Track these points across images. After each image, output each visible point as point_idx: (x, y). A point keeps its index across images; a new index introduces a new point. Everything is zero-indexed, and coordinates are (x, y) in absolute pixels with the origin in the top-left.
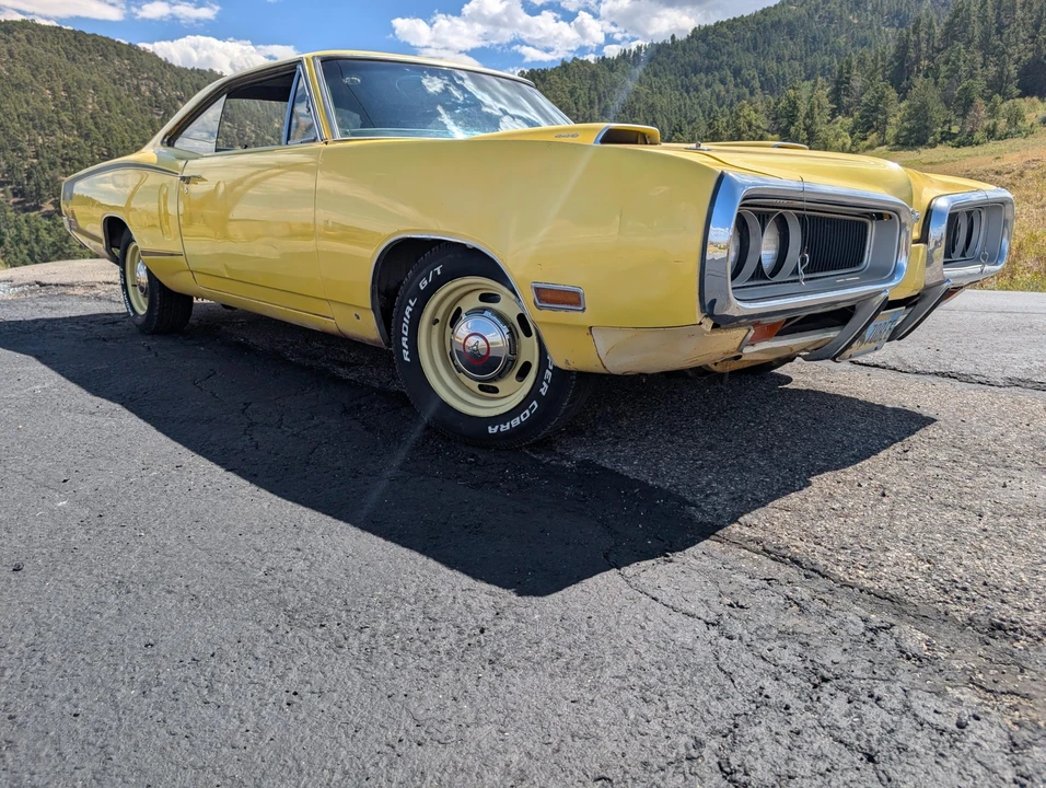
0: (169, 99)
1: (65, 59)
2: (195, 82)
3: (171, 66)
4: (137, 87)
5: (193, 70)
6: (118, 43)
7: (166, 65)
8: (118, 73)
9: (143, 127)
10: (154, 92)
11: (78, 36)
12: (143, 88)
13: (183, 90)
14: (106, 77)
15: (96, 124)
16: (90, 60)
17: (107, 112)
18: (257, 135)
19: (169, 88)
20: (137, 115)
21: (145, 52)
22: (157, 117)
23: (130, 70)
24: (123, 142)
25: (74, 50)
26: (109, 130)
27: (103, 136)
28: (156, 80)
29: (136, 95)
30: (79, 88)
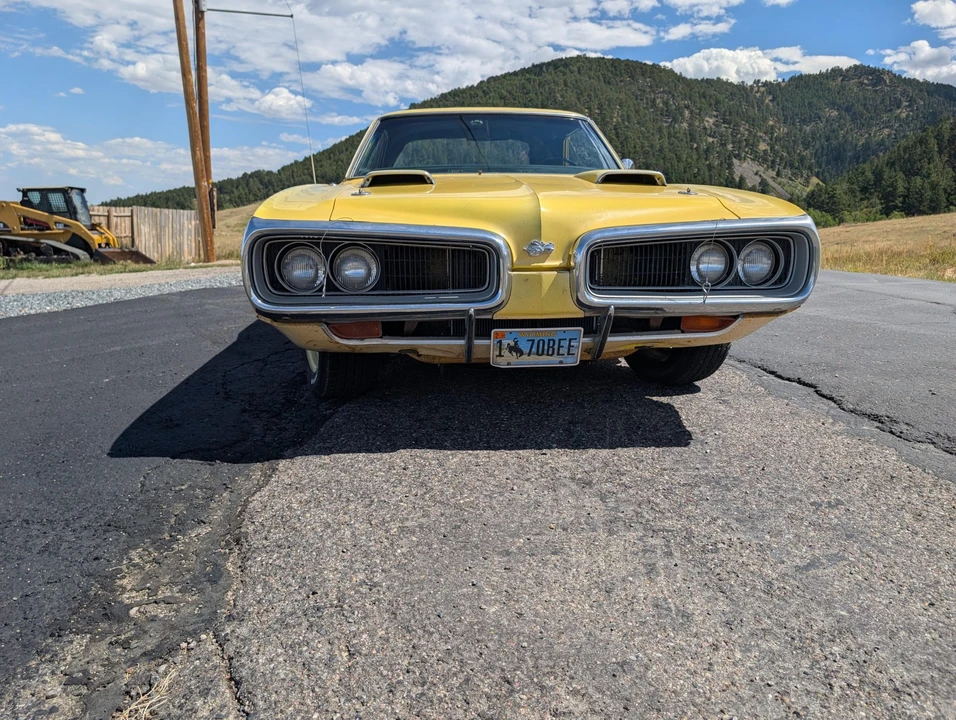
0: (678, 108)
1: (603, 84)
2: (702, 91)
3: (684, 79)
4: (654, 101)
5: (702, 80)
6: (645, 64)
7: (680, 79)
8: (640, 90)
9: (653, 134)
10: (666, 103)
11: (615, 63)
12: (658, 101)
13: (690, 99)
14: (630, 94)
15: (617, 133)
16: (621, 81)
17: (627, 123)
18: (750, 132)
19: (679, 99)
20: (650, 125)
21: (665, 70)
22: (665, 125)
23: (650, 87)
24: (635, 147)
25: (610, 75)
26: (626, 138)
27: (621, 143)
28: (670, 92)
29: (652, 107)
30: (609, 105)
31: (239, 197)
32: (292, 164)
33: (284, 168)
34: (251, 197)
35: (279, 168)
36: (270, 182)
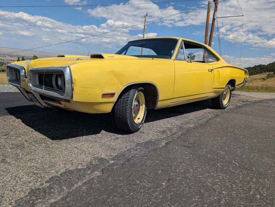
31: (252, 73)
32: (273, 63)
33: (269, 64)
34: (256, 73)
35: (268, 64)
36: (263, 68)
